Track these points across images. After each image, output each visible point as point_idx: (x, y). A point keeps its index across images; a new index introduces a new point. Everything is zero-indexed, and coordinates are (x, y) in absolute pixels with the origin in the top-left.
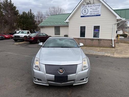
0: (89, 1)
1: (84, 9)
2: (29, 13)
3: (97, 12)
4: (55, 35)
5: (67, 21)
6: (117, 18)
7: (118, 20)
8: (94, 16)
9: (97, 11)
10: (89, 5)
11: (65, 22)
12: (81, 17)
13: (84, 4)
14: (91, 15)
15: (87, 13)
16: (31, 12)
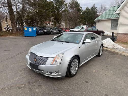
2: (92, 7)
4: (111, 29)
11: (114, 13)
16: (94, 6)
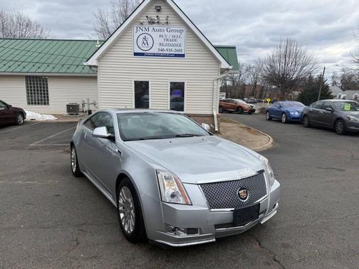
0: (157, 17)
1: (143, 36)
3: (177, 48)
4: (29, 104)
5: (93, 62)
6: (222, 67)
7: (222, 71)
8: (170, 56)
9: (177, 45)
10: (156, 27)
11: (85, 64)
12: (136, 54)
13: (141, 21)
14: (160, 52)
15: (150, 45)
